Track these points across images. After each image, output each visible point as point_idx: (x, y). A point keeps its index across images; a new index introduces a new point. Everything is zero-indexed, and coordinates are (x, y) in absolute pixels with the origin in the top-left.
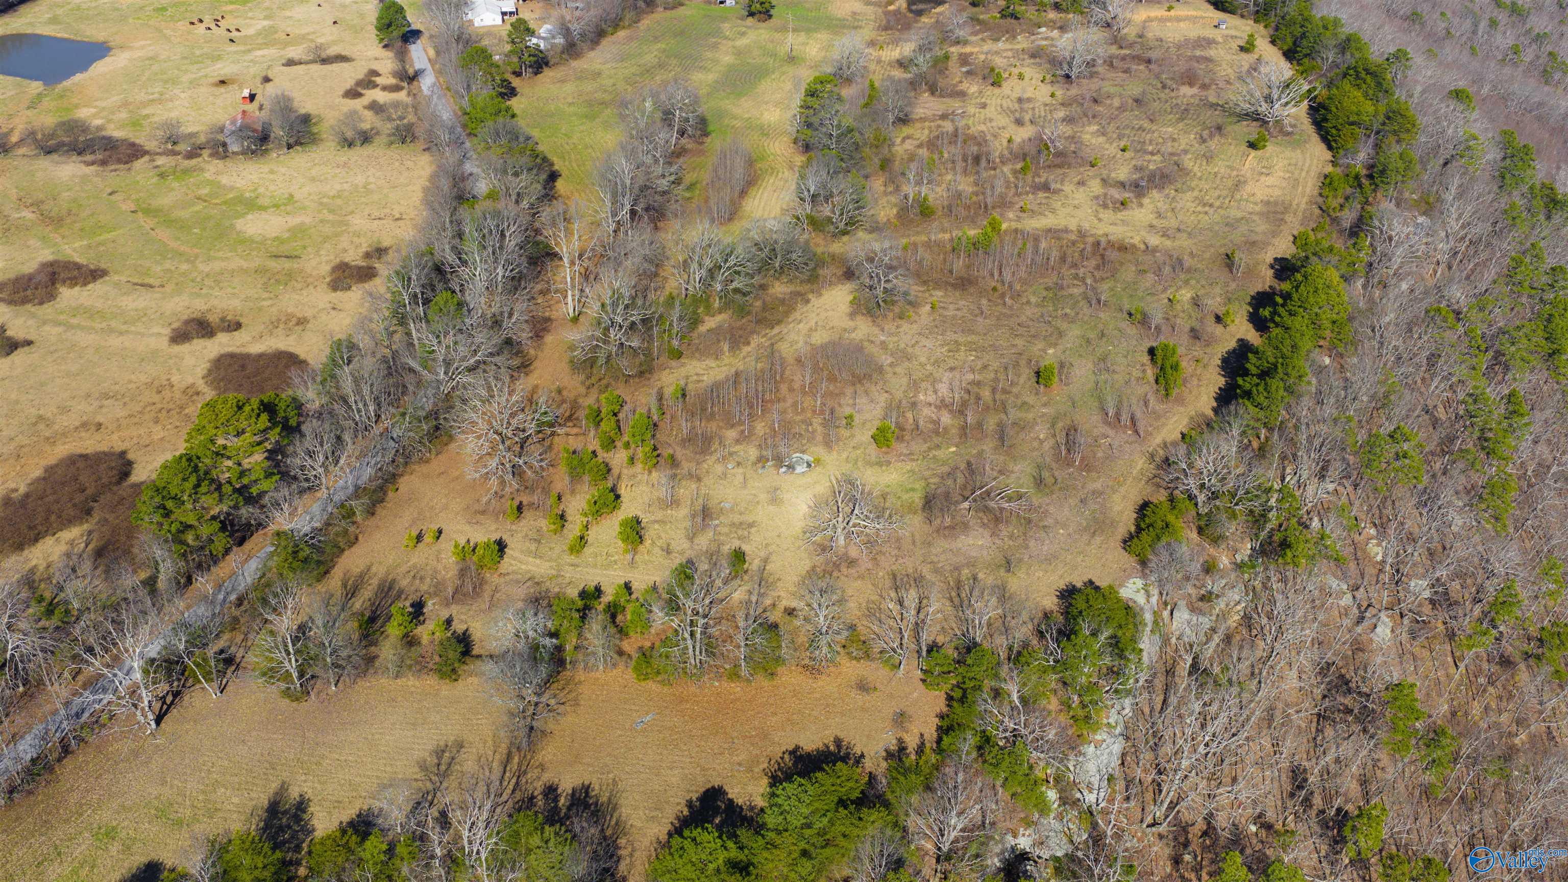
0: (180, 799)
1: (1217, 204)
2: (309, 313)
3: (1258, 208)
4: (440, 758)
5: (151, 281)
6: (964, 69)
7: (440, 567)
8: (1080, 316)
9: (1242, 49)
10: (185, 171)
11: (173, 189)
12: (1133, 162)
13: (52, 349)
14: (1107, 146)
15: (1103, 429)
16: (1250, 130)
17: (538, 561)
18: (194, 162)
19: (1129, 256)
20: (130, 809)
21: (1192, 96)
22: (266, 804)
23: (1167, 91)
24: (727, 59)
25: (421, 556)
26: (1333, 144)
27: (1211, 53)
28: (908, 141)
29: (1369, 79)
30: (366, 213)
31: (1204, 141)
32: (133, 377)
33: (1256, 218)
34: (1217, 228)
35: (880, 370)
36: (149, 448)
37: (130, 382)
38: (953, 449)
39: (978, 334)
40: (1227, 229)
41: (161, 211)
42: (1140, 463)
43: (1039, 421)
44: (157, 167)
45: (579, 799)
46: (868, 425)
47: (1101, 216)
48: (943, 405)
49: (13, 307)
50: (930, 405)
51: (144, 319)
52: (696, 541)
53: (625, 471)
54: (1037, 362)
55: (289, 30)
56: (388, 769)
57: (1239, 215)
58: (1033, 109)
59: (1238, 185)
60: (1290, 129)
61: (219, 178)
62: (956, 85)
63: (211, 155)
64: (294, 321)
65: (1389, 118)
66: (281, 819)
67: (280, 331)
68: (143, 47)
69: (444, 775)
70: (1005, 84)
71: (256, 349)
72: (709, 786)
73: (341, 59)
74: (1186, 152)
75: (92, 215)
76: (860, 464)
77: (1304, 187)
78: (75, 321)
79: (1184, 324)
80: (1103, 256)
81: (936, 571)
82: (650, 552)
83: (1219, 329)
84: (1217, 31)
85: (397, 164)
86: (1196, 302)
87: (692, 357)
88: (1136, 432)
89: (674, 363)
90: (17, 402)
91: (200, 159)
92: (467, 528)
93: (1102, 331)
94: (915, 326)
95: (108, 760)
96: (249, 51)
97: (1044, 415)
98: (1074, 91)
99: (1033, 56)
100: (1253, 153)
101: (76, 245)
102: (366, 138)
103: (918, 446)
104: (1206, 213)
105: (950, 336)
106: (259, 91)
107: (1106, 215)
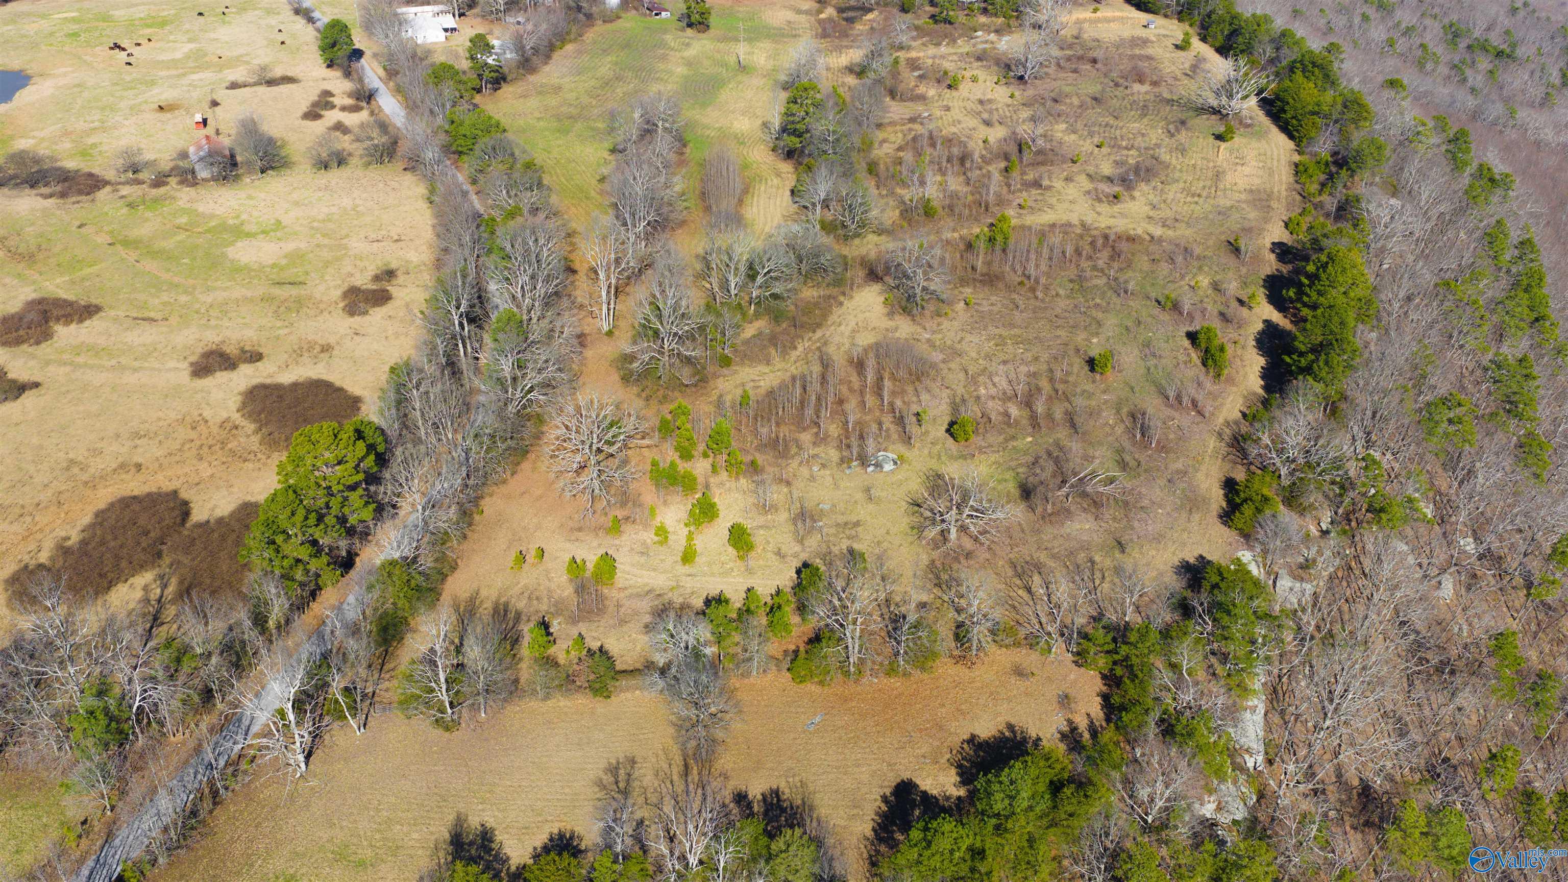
0: (355, 841)
1: (1204, 194)
2: (332, 340)
3: (1243, 197)
4: (616, 775)
5: (152, 315)
6: (916, 74)
7: (553, 586)
8: (1112, 306)
9: (1177, 47)
10: (155, 200)
11: (147, 220)
12: (1113, 157)
13: (64, 389)
14: (1081, 143)
15: (1169, 412)
16: (1213, 124)
17: (653, 574)
18: (162, 190)
19: (1137, 246)
20: (304, 855)
21: (1146, 93)
22: (447, 836)
23: (1121, 89)
24: (681, 70)
25: (529, 577)
26: (1295, 133)
27: (1150, 51)
28: (885, 145)
29: (1316, 70)
30: (362, 236)
31: (1172, 135)
32: (160, 414)
33: (1244, 206)
34: (1211, 216)
35: (933, 366)
36: (201, 486)
37: (159, 419)
38: (1030, 439)
39: (1020, 327)
40: (1221, 217)
41: (141, 242)
42: (1212, 443)
43: (1104, 407)
44: (122, 197)
45: (771, 804)
46: (939, 421)
47: (1098, 209)
48: (1006, 398)
49: (7, 349)
50: (994, 398)
51: (155, 354)
52: (806, 544)
53: (712, 480)
54: (1085, 351)
55: (219, 53)
56: (567, 790)
57: (1229, 203)
58: (997, 109)
59: (1218, 175)
60: (1249, 121)
61: (195, 206)
62: (912, 90)
63: (181, 183)
64: (318, 349)
65: (1346, 107)
66: (469, 851)
67: (306, 358)
68: (65, 75)
69: (625, 793)
70: (961, 87)
71: (286, 378)
72: (899, 780)
73: (288, 80)
74: (1158, 146)
75: (66, 249)
76: (943, 458)
77: (1280, 175)
78: (80, 360)
79: (1212, 309)
80: (1113, 248)
81: (1054, 557)
82: (762, 557)
83: (1245, 311)
84: (1147, 30)
85: (381, 185)
86: (1216, 287)
87: (742, 364)
88: (1200, 413)
89: (725, 371)
90: (41, 447)
91: (168, 187)
92: (568, 545)
93: (1137, 319)
94: (955, 323)
95: (263, 807)
96: (184, 75)
97: (1106, 402)
98: (1030, 92)
99: (979, 59)
100: (1223, 145)
101: (58, 281)
102: (341, 160)
103: (994, 439)
104: (1196, 203)
105: (993, 330)
106: (209, 116)
107: (1104, 208)
